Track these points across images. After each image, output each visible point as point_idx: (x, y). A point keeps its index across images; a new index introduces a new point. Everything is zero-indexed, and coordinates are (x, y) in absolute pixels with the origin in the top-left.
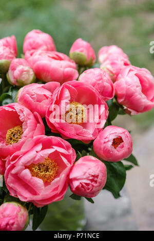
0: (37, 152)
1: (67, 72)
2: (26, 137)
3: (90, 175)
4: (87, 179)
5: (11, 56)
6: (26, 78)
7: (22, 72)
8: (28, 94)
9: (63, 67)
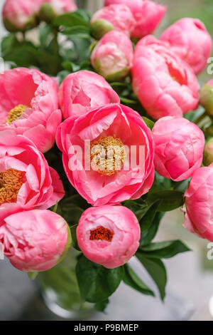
0: (7, 154)
1: (165, 100)
2: (16, 126)
3: (23, 236)
4: (16, 238)
5: (123, 24)
6: (107, 65)
7: (109, 53)
8: (74, 81)
9: (167, 89)
